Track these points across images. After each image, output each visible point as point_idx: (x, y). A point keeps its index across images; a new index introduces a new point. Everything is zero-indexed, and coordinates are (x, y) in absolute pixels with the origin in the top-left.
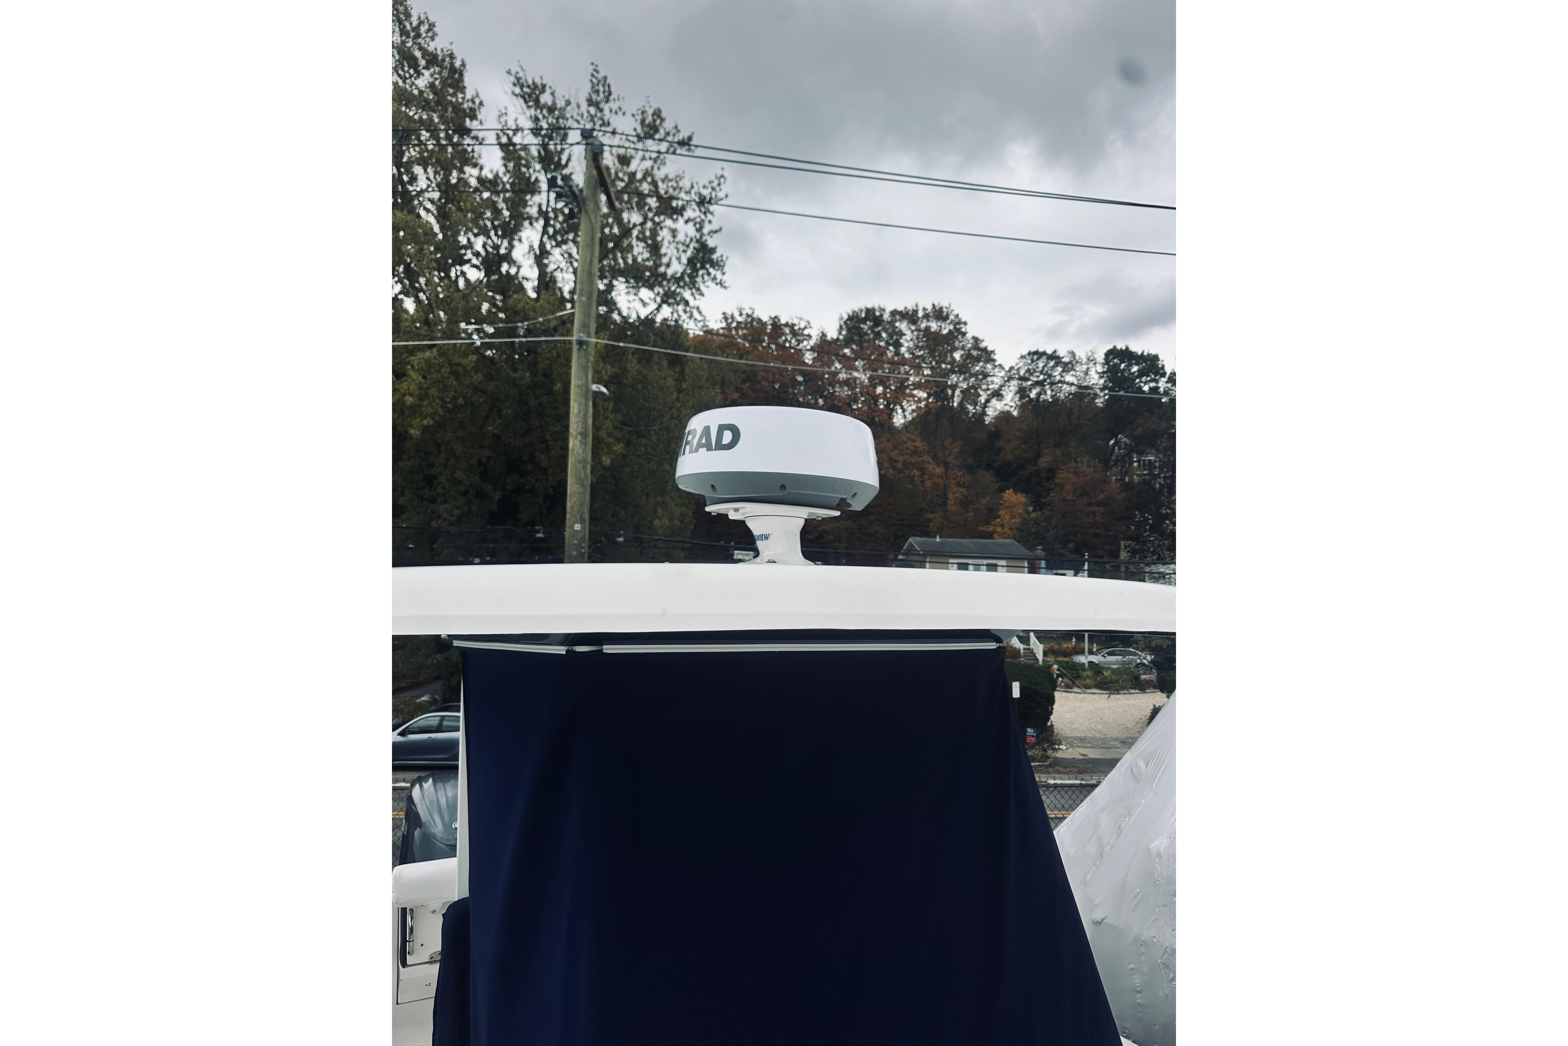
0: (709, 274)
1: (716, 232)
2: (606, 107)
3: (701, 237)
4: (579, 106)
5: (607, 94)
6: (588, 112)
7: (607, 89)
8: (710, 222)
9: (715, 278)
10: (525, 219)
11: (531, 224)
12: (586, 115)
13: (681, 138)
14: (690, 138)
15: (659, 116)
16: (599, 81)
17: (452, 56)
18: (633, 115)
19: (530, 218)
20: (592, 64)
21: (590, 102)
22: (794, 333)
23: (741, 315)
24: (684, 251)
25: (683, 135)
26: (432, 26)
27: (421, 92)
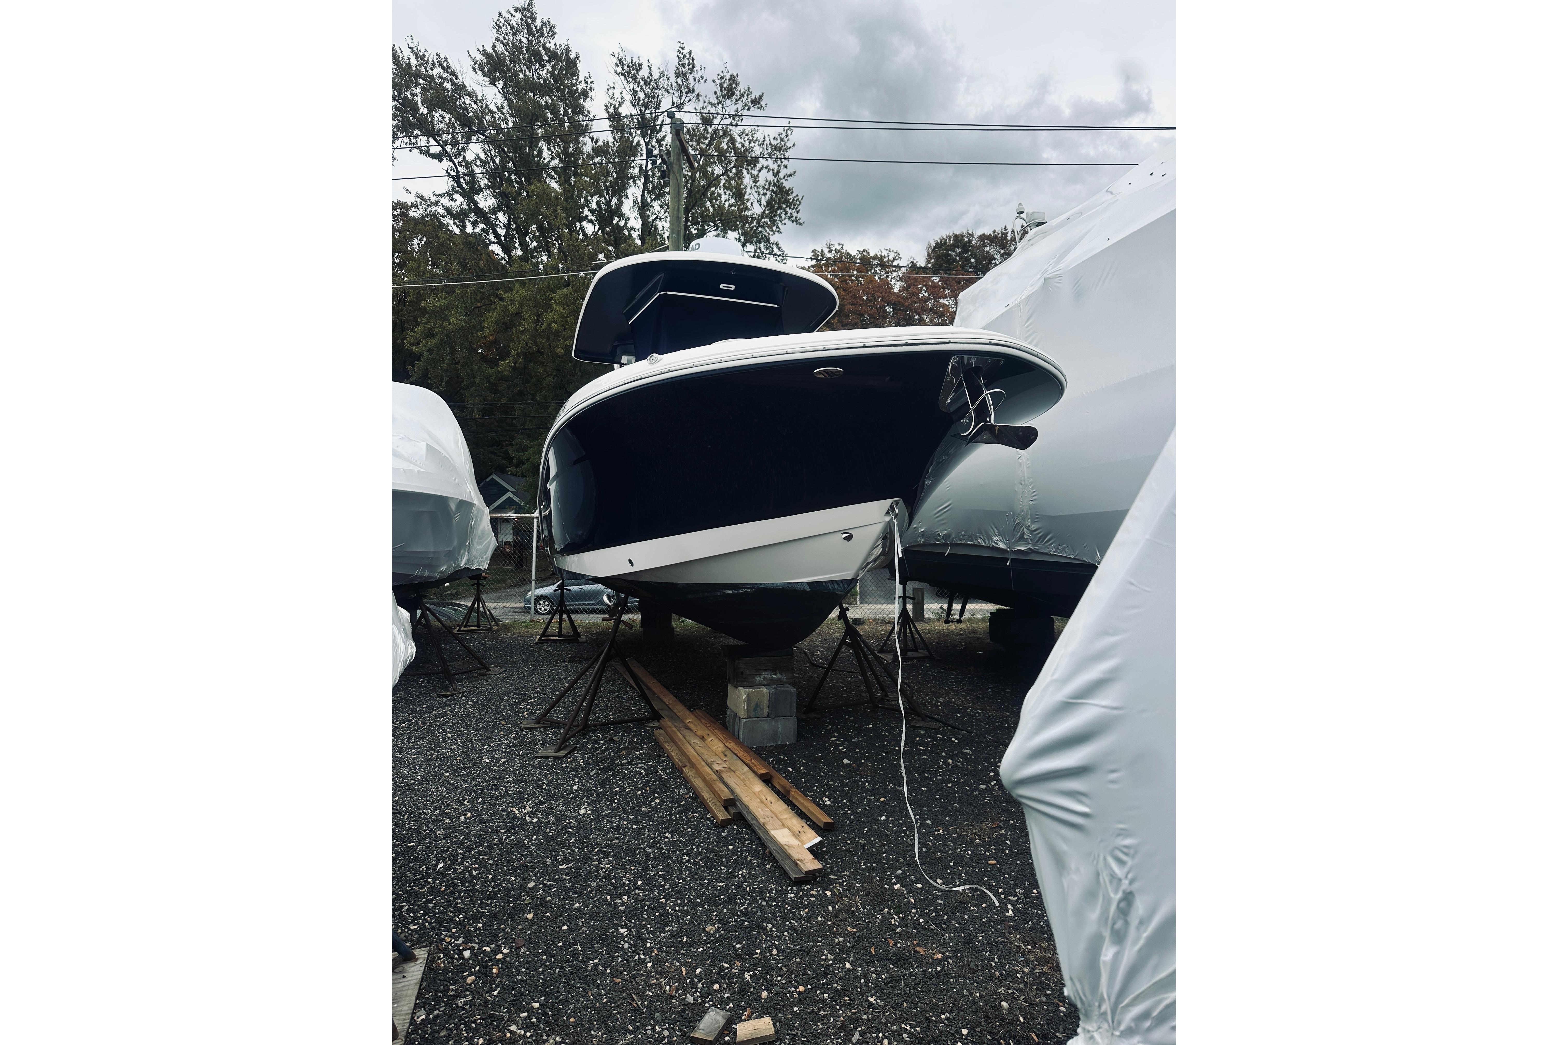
0: (786, 213)
1: (790, 175)
2: (691, 78)
3: (778, 181)
4: (668, 79)
5: (690, 66)
6: (677, 82)
7: (691, 61)
8: (786, 167)
9: (791, 217)
10: (629, 179)
11: (634, 182)
12: (674, 85)
13: (753, 98)
14: (761, 97)
15: (734, 81)
16: (684, 57)
17: (568, 50)
18: (714, 81)
19: (633, 177)
20: (679, 42)
21: (678, 75)
22: (883, 265)
23: (830, 251)
24: (765, 194)
25: (755, 94)
26: (552, 28)
27: (544, 80)
